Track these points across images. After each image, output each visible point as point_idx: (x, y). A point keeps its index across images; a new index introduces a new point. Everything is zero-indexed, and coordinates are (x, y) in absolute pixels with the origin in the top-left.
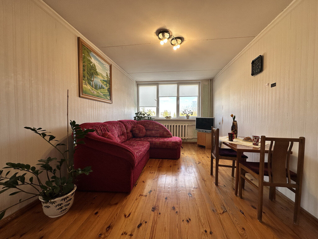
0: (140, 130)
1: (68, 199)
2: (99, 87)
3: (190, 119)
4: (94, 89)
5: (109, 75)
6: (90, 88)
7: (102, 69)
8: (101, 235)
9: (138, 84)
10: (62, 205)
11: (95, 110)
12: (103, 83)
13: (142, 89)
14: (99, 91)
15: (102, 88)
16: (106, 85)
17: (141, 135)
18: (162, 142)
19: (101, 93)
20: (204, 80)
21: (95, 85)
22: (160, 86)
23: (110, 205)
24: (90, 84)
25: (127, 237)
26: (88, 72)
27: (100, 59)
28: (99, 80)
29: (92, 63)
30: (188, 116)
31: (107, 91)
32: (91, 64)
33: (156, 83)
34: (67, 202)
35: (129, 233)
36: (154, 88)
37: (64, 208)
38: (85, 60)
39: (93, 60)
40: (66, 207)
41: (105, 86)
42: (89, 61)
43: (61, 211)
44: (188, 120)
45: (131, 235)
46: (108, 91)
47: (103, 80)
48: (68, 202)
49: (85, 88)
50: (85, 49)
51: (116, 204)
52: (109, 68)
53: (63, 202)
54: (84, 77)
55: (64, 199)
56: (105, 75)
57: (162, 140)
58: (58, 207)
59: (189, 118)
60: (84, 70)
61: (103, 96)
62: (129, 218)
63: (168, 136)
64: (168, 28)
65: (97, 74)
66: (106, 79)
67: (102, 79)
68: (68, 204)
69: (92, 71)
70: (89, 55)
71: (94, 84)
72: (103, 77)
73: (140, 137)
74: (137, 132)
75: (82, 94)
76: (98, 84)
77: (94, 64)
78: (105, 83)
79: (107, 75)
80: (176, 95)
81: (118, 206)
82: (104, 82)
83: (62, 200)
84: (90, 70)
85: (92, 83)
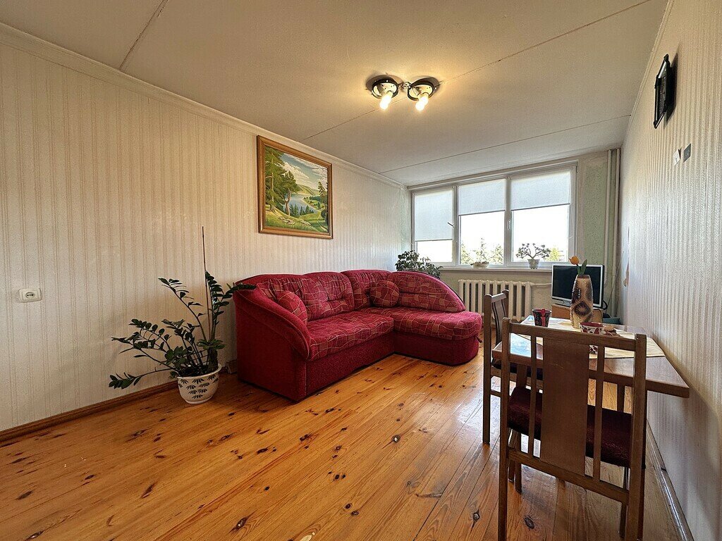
0: (384, 291)
1: (203, 383)
2: (301, 211)
3: (540, 268)
4: (289, 216)
5: (325, 186)
6: (280, 215)
7: (307, 179)
8: (211, 441)
9: (412, 191)
10: (195, 389)
11: (291, 252)
12: (311, 202)
13: (421, 201)
14: (301, 219)
15: (308, 211)
16: (319, 205)
17: (386, 302)
18: (420, 321)
19: (305, 222)
20: (588, 154)
21: (292, 210)
22: (462, 189)
23: (257, 410)
24: (280, 208)
25: (235, 457)
26: (277, 189)
27: (303, 161)
28: (302, 199)
29: (285, 171)
30: (533, 262)
31: (320, 217)
32: (284, 174)
33: (453, 184)
34: (201, 386)
35: (239, 455)
36: (447, 195)
37: (197, 394)
38: (270, 170)
39: (287, 167)
40: (201, 394)
41: (315, 209)
42: (280, 169)
43: (195, 397)
44: (533, 271)
45: (240, 457)
46: (323, 215)
47: (311, 198)
48: (203, 388)
49: (271, 216)
50: (270, 152)
51: (264, 411)
52: (325, 173)
53: (195, 384)
54: (268, 198)
55: (198, 381)
56: (315, 187)
57: (422, 316)
58: (190, 390)
59: (539, 265)
60: (268, 187)
61: (310, 227)
62: (261, 435)
63: (448, 309)
64: (383, 72)
65: (296, 188)
66: (318, 195)
67: (310, 195)
68: (205, 391)
69: (286, 186)
70: (279, 159)
71: (288, 207)
72: (309, 191)
73: (385, 307)
74: (378, 295)
75: (263, 228)
76: (299, 206)
77: (290, 172)
78: (316, 202)
79: (321, 187)
80: (504, 207)
81: (264, 414)
82: (313, 201)
83: (195, 381)
84: (282, 184)
85: (284, 206)
